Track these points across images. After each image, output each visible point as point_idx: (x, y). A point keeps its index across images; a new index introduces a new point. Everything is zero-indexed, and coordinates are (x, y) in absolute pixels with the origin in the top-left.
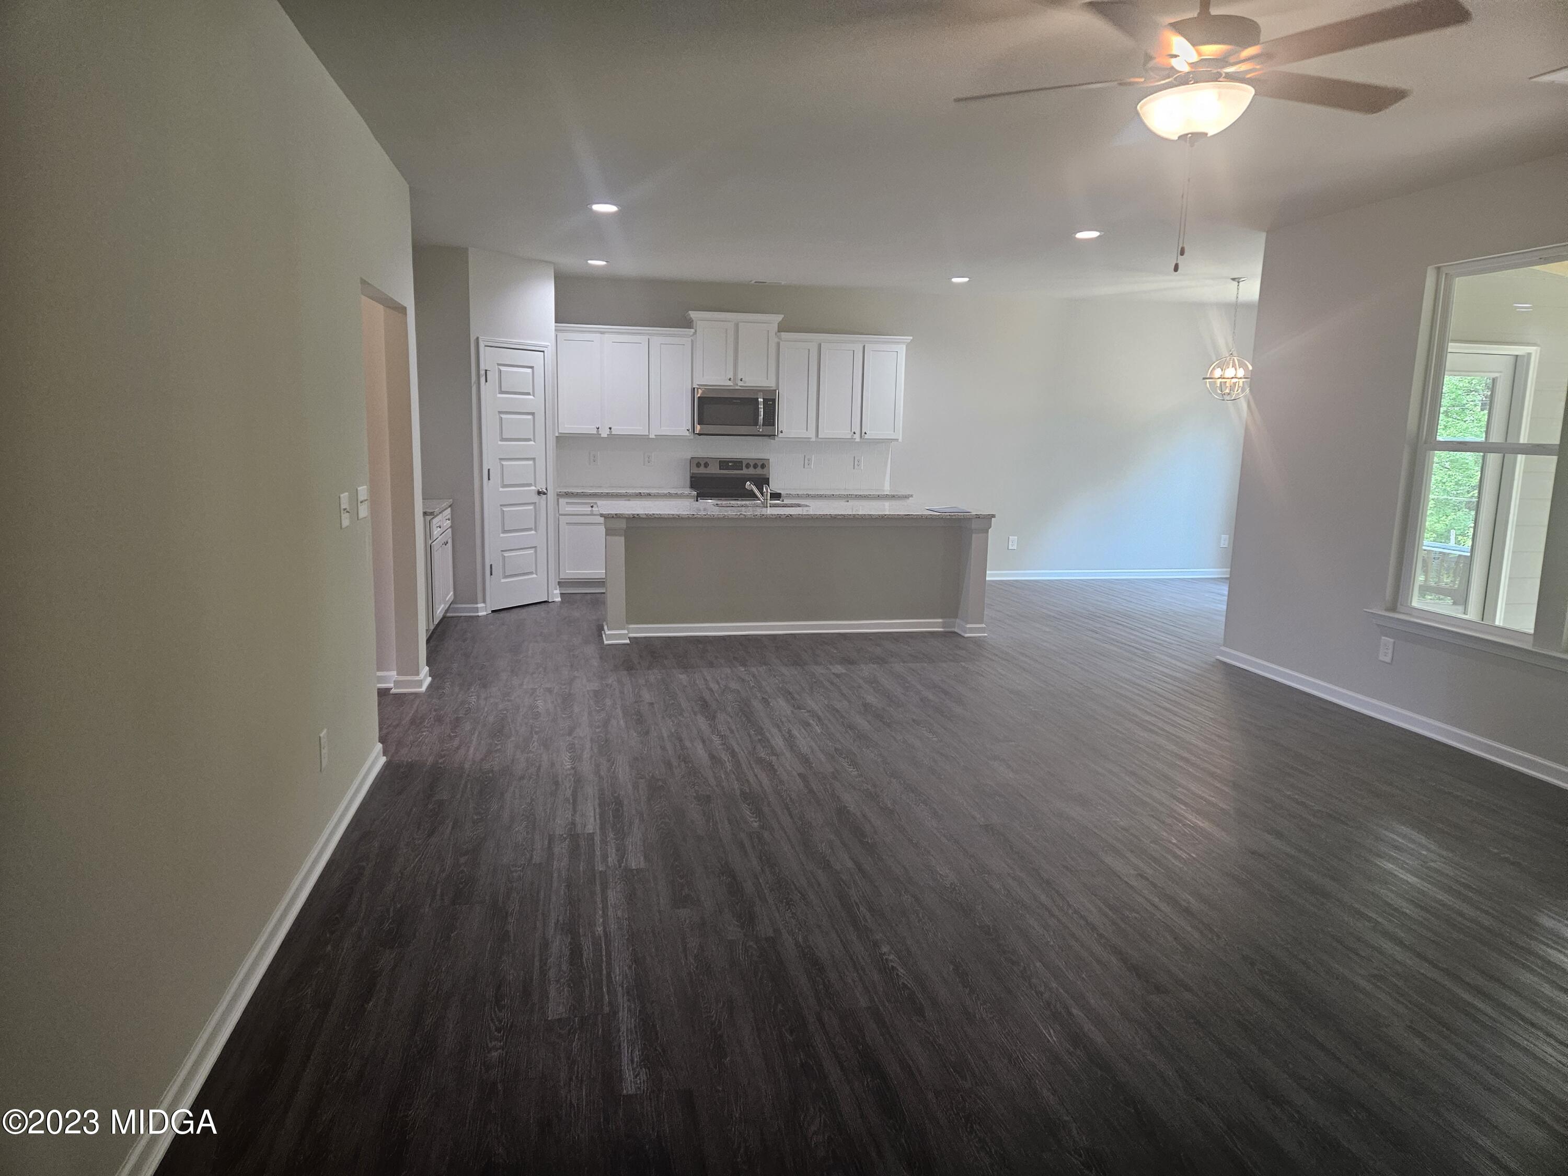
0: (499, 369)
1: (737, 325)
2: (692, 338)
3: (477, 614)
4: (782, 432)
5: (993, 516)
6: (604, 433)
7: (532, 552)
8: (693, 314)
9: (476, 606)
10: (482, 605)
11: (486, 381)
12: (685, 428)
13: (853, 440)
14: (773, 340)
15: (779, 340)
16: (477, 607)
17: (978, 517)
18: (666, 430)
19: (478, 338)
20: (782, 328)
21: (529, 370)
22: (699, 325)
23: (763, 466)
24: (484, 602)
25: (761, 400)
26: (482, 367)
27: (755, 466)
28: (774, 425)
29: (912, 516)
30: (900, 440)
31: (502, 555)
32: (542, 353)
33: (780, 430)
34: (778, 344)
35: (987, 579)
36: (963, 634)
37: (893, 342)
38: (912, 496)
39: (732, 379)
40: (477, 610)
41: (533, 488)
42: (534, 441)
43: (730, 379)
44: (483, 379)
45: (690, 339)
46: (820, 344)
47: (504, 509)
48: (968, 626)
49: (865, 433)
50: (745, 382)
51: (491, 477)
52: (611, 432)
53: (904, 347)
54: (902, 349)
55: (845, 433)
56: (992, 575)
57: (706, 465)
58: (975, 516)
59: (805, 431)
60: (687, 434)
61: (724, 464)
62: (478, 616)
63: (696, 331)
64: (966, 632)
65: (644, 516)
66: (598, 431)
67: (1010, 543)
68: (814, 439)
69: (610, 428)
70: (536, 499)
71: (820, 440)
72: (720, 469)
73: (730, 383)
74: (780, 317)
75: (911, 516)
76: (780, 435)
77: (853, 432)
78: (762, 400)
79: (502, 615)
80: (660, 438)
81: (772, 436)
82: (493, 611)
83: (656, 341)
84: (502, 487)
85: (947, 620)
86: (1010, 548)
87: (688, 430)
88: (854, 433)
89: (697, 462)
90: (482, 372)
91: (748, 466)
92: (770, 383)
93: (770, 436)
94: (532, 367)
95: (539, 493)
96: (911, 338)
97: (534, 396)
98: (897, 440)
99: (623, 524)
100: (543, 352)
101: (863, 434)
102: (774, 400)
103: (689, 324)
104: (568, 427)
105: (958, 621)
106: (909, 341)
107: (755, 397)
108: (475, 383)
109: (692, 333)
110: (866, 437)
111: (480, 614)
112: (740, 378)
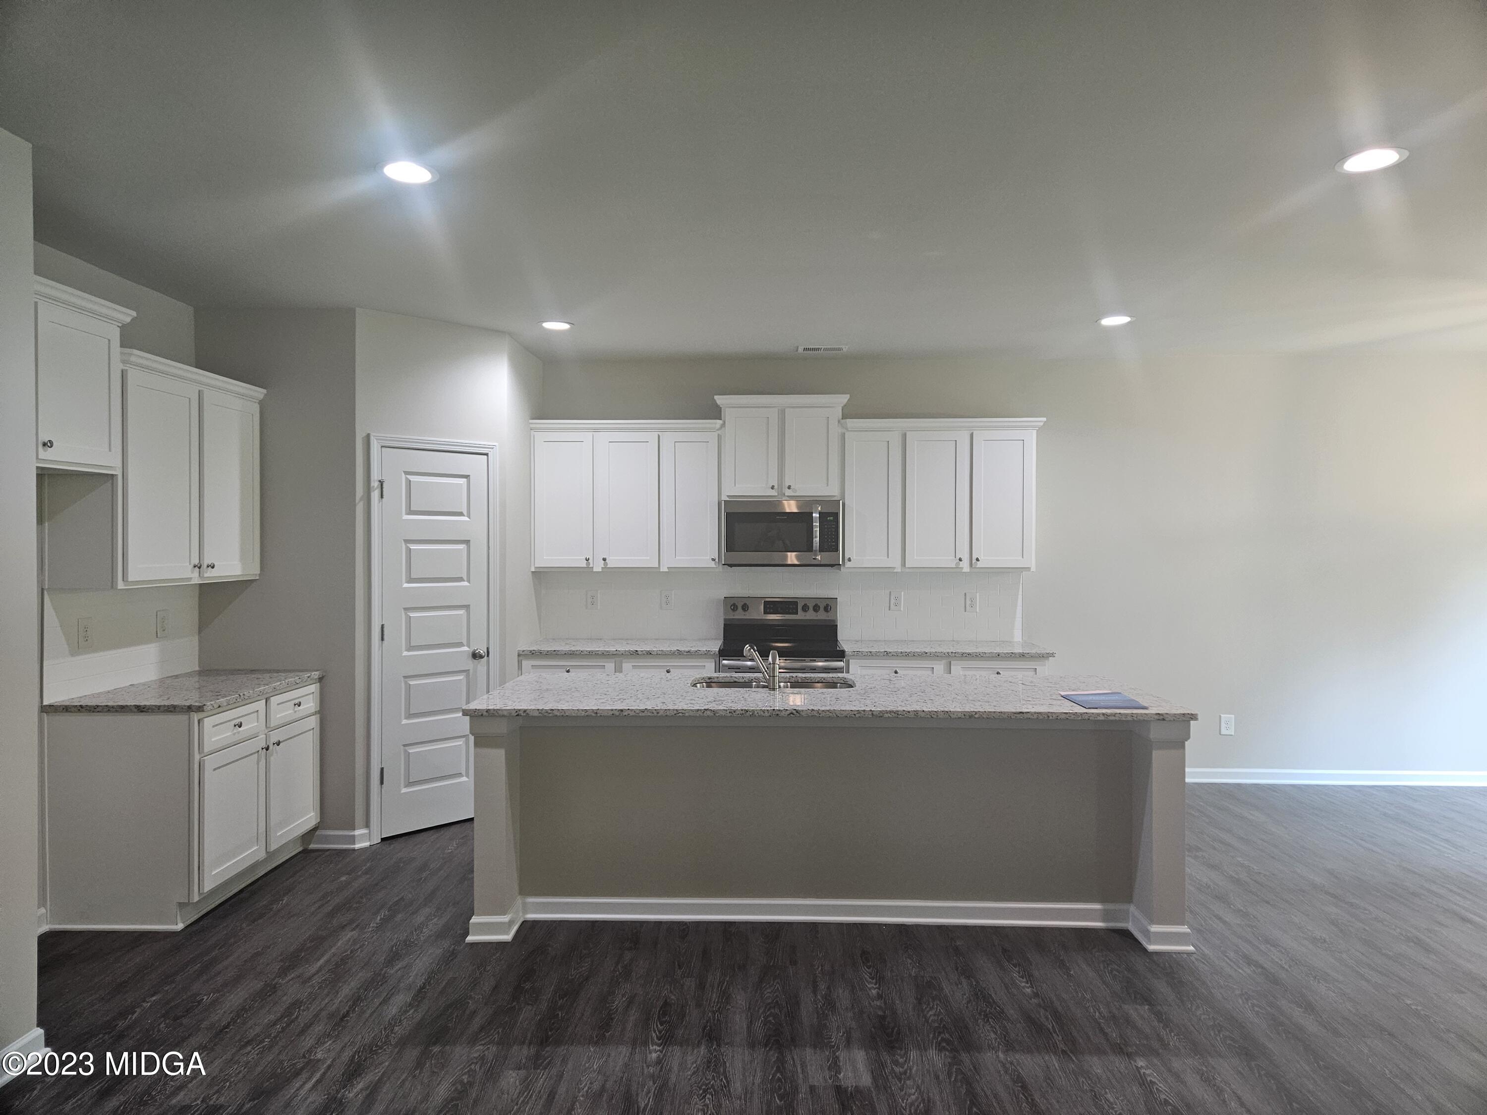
0: (407, 478)
1: (782, 413)
2: (719, 432)
3: (352, 846)
4: (849, 560)
5: (1193, 717)
6: (598, 567)
7: (461, 743)
8: (720, 400)
9: (352, 833)
10: (364, 831)
11: (382, 497)
12: (709, 558)
13: (958, 570)
14: (835, 430)
15: (844, 430)
16: (354, 836)
17: (1161, 718)
18: (683, 561)
19: (368, 436)
20: (848, 413)
21: (463, 481)
22: (727, 413)
23: (827, 609)
24: (367, 825)
25: (816, 515)
26: (375, 476)
27: (816, 608)
28: (837, 550)
29: (1029, 716)
30: (1033, 569)
31: (406, 751)
32: (486, 457)
33: (847, 557)
34: (843, 436)
35: (1187, 780)
36: (1144, 943)
37: (1015, 427)
38: (1052, 655)
39: (776, 487)
40: (352, 839)
41: (466, 648)
42: (469, 581)
43: (773, 488)
44: (375, 495)
45: (716, 434)
46: (905, 435)
47: (411, 683)
48: (1155, 928)
49: (977, 560)
50: (795, 491)
51: (385, 637)
52: (606, 564)
53: (1035, 432)
54: (1031, 437)
55: (948, 561)
56: (1194, 775)
57: (745, 608)
58: (1156, 717)
59: (886, 558)
60: (712, 564)
61: (772, 606)
62: (354, 850)
63: (724, 422)
64: (1150, 943)
65: (536, 714)
66: (588, 564)
67: (1223, 725)
68: (899, 569)
69: (604, 560)
70: (470, 664)
71: (907, 570)
72: (765, 613)
73: (774, 493)
74: (844, 399)
75: (1026, 716)
76: (848, 564)
77: (958, 558)
78: (818, 515)
79: (397, 844)
80: (674, 572)
81: (835, 565)
82: (383, 840)
83: (668, 439)
84: (408, 650)
85: (1111, 906)
86: (1224, 731)
87: (713, 560)
88: (960, 560)
89: (732, 604)
90: (375, 484)
91: (805, 608)
92: (832, 491)
93: (832, 566)
94: (467, 477)
95: (475, 656)
96: (1044, 419)
97: (469, 517)
98: (1028, 569)
99: (501, 728)
100: (487, 454)
101: (974, 561)
102: (836, 515)
103: (715, 413)
104: (546, 559)
105: (1132, 908)
106: (1042, 424)
107: (807, 510)
108: (361, 500)
109: (718, 426)
110: (979, 565)
111: (357, 846)
112: (787, 485)
